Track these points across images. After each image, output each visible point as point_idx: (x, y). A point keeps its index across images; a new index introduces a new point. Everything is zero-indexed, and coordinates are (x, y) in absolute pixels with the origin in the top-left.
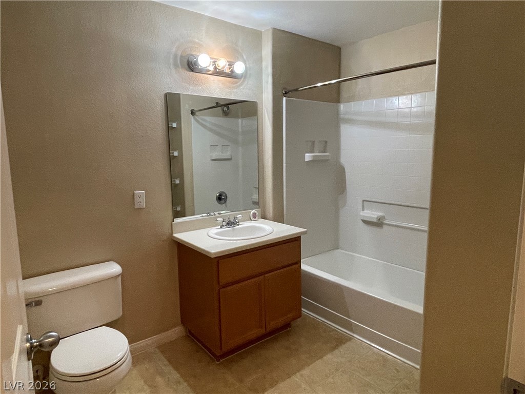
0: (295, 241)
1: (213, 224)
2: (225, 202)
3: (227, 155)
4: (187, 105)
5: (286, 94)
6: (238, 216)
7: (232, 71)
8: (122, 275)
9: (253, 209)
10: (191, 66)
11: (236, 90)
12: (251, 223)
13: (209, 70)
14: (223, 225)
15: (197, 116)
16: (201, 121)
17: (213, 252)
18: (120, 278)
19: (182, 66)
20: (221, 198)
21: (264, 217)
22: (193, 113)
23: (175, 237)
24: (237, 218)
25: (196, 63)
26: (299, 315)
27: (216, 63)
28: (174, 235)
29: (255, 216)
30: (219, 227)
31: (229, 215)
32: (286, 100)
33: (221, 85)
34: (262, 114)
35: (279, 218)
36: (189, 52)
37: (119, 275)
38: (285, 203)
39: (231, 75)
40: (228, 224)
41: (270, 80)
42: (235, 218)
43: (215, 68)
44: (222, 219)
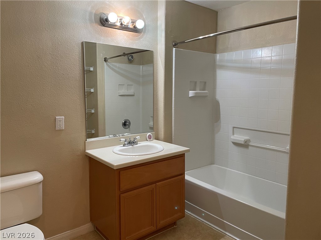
0: (180, 157)
1: (118, 143)
2: (129, 127)
3: (131, 92)
4: (101, 54)
5: (175, 46)
6: (136, 137)
7: (135, 27)
8: (44, 182)
9: (149, 132)
10: (104, 22)
11: (137, 42)
12: (147, 142)
13: (116, 26)
14: (125, 144)
15: (109, 62)
16: (111, 66)
17: (115, 165)
18: (41, 184)
19: (96, 22)
20: (125, 124)
21: (157, 138)
22: (106, 60)
23: (87, 153)
24: (136, 138)
25: (107, 20)
26: (183, 215)
27: (123, 20)
28: (87, 151)
29: (150, 137)
30: (122, 145)
31: (130, 136)
32: (175, 50)
33: (125, 37)
34: (157, 61)
35: (168, 139)
36: (101, 11)
37: (41, 182)
38: (173, 128)
39: (135, 30)
40: (129, 143)
41: (163, 34)
42: (135, 139)
43: (122, 24)
44: (124, 139)
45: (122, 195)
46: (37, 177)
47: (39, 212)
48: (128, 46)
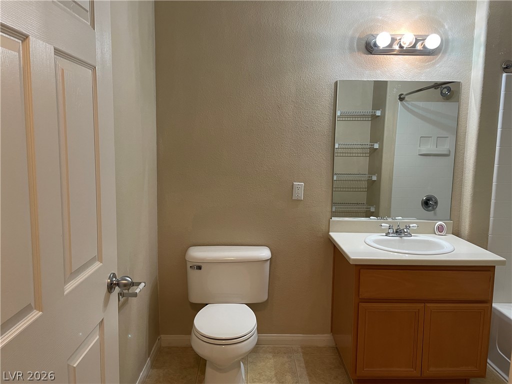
0: (483, 271)
1: (377, 229)
3: (443, 149)
4: (395, 90)
5: (506, 69)
6: (411, 225)
7: (424, 47)
10: (370, 48)
11: (428, 70)
12: (434, 236)
13: (394, 50)
14: (389, 233)
16: (410, 107)
17: (353, 258)
18: (269, 262)
20: (428, 203)
21: (457, 233)
22: (401, 99)
25: (375, 44)
27: (402, 40)
28: (330, 233)
29: (440, 229)
30: (385, 234)
31: (399, 222)
33: (407, 65)
35: (479, 238)
36: (369, 33)
37: (267, 260)
39: (426, 52)
40: (397, 232)
41: (482, 51)
42: (408, 227)
43: (401, 47)
44: (388, 225)
45: (362, 305)
46: (264, 253)
47: (262, 297)
48: (410, 79)
